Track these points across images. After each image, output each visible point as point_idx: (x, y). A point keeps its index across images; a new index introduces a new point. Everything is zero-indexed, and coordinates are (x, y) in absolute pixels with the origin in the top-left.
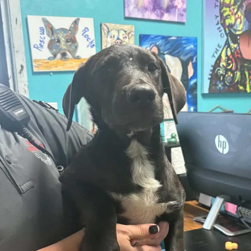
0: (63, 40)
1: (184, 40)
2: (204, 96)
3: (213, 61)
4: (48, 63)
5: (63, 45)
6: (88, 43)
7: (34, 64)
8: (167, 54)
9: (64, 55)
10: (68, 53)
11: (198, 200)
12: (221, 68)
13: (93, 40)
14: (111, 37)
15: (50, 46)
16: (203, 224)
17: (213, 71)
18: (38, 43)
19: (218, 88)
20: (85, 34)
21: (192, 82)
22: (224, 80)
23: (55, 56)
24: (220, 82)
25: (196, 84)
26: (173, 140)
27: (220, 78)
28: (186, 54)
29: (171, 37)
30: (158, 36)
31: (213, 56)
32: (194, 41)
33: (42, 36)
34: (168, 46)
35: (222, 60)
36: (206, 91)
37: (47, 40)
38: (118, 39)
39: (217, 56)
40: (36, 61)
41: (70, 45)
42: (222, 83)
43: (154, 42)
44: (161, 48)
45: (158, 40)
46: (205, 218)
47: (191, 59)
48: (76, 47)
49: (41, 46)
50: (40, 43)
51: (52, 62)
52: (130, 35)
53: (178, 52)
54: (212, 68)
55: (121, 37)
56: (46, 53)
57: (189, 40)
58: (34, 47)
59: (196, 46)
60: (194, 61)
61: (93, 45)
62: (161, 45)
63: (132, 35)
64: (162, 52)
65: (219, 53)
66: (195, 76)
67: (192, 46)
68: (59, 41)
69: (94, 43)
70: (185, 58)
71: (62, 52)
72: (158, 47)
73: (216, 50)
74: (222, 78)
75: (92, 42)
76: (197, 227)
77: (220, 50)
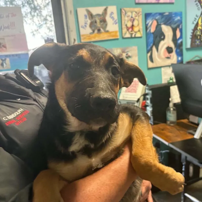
0: (98, 21)
1: (174, 14)
2: (188, 49)
3: (193, 27)
4: (89, 36)
5: (98, 25)
6: (113, 22)
7: (82, 38)
8: (162, 24)
9: (99, 30)
10: (102, 29)
11: (188, 119)
12: (198, 31)
13: (116, 20)
14: (127, 17)
16: (194, 135)
17: (193, 33)
18: (83, 24)
19: (196, 44)
20: (112, 16)
21: (179, 41)
22: (200, 39)
23: (94, 31)
24: (198, 39)
25: (182, 42)
26: (171, 81)
27: (198, 37)
28: (175, 23)
29: (164, 13)
30: (156, 14)
31: (193, 23)
32: (180, 14)
33: (86, 20)
34: (163, 19)
35: (199, 25)
36: (189, 46)
37: (89, 22)
38: (132, 17)
39: (195, 23)
40: (83, 35)
41: (103, 24)
42: (199, 41)
43: (154, 17)
44: (159, 21)
45: (157, 16)
46: (195, 131)
47: (178, 26)
48: (106, 25)
49: (86, 26)
50: (85, 24)
51: (93, 35)
52: (139, 14)
53: (170, 23)
54: (192, 31)
56: (88, 30)
57: (176, 14)
58: (82, 27)
59: (181, 18)
60: (180, 27)
61: (117, 23)
62: (159, 19)
63: (140, 14)
64: (159, 23)
65: (197, 21)
66: (181, 37)
67: (179, 18)
68: (96, 22)
69: (117, 21)
70: (174, 26)
71: (98, 28)
72: (157, 20)
73: (194, 19)
74: (199, 37)
75: (115, 21)
76: (190, 137)
77: (198, 18)
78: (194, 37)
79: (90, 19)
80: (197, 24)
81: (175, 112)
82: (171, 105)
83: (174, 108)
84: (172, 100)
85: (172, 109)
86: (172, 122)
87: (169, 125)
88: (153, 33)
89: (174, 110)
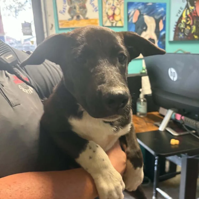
0: (77, 7)
1: (158, 5)
2: (170, 42)
3: (177, 19)
4: (68, 22)
5: (78, 11)
6: (93, 9)
7: (60, 23)
8: (145, 15)
9: (78, 17)
10: (81, 16)
12: (182, 24)
14: (109, 5)
15: (70, 12)
16: (158, 127)
17: (177, 26)
18: (62, 10)
19: (180, 37)
20: (92, 3)
21: (162, 34)
22: (184, 32)
23: (72, 17)
24: (182, 33)
25: (165, 35)
26: (143, 71)
27: (181, 30)
28: (159, 14)
29: (148, 3)
30: (139, 3)
31: (177, 16)
32: (164, 5)
33: (65, 5)
34: (146, 9)
35: (183, 18)
36: (172, 39)
37: (68, 7)
38: (113, 5)
39: (179, 15)
40: (61, 21)
41: (82, 11)
42: (183, 34)
43: (137, 7)
44: (142, 11)
45: (139, 6)
46: (161, 123)
47: (162, 18)
48: (86, 12)
49: (64, 11)
50: (63, 10)
51: (71, 22)
52: (121, 3)
53: (153, 14)
54: (176, 24)
55: (115, 4)
56: (67, 16)
57: (160, 5)
58: (60, 12)
59: (165, 9)
60: (164, 19)
61: (97, 10)
62: (142, 9)
63: (123, 3)
64: (142, 14)
65: (181, 13)
66: (164, 29)
67: (162, 9)
68: (75, 8)
69: (97, 9)
70: (157, 17)
71: (77, 15)
72: (140, 10)
73: (179, 12)
74: (182, 31)
75: (96, 8)
76: (155, 129)
77: (182, 11)
78: (178, 30)
79: (68, 4)
80: (181, 17)
81: (145, 103)
82: (141, 96)
83: (145, 99)
84: (142, 90)
85: (142, 100)
86: (142, 114)
87: (139, 117)
88: (135, 23)
89: (144, 101)
